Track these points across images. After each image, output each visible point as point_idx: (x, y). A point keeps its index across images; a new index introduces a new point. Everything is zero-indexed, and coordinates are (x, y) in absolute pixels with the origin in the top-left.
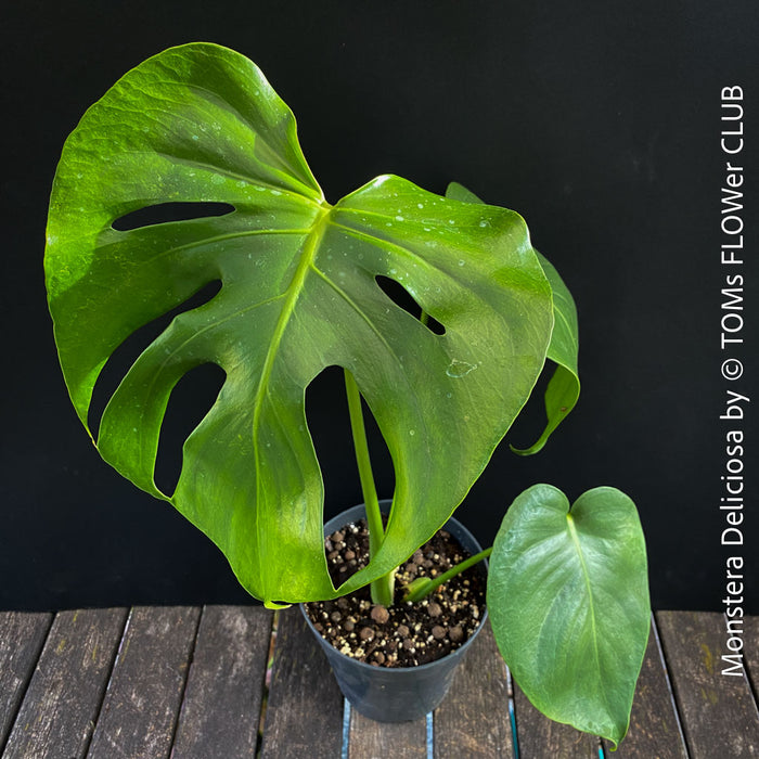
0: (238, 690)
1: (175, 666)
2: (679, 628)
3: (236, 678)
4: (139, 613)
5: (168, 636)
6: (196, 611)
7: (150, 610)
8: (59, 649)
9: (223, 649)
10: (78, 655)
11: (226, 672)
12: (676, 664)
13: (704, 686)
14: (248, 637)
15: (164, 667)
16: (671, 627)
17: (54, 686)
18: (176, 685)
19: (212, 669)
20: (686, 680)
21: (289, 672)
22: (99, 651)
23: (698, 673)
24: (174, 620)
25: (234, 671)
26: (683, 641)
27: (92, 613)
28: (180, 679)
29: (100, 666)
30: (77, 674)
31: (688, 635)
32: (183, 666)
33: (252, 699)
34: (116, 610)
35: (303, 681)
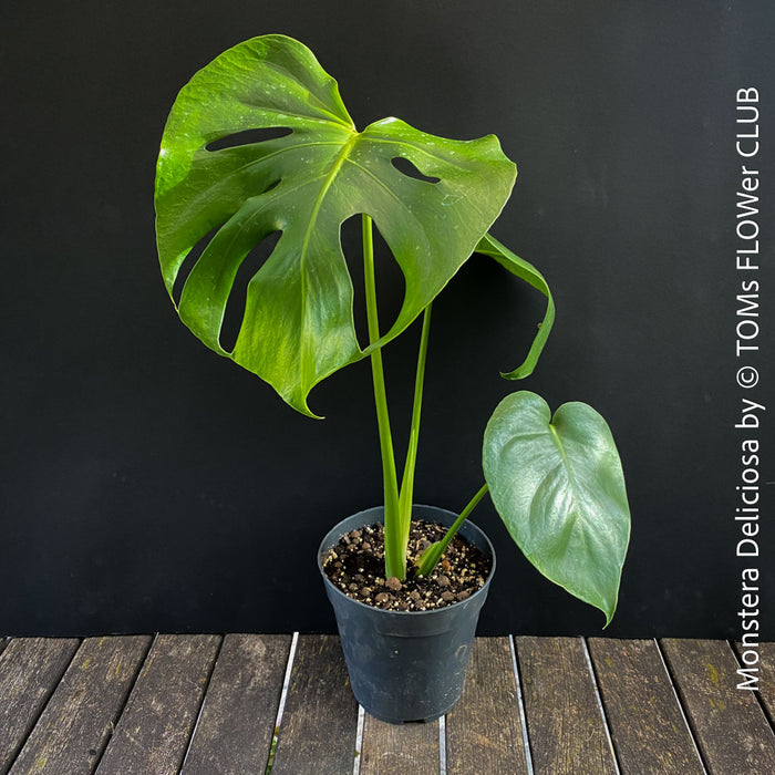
0: (256, 699)
1: (195, 679)
2: (682, 651)
3: (253, 689)
4: (162, 640)
5: (188, 657)
6: (217, 639)
7: (173, 637)
8: (85, 666)
9: (242, 667)
10: (102, 670)
11: (245, 683)
12: (683, 678)
13: (711, 696)
14: (266, 658)
15: (184, 680)
16: (676, 650)
17: (77, 694)
18: (195, 694)
19: (231, 682)
20: (692, 691)
21: (305, 685)
22: (122, 668)
23: (705, 686)
24: (196, 645)
25: (252, 684)
26: (689, 661)
27: (119, 639)
28: (199, 690)
29: (123, 679)
30: (101, 685)
31: (692, 658)
32: (203, 680)
33: (269, 705)
34: (141, 637)
35: (318, 692)
